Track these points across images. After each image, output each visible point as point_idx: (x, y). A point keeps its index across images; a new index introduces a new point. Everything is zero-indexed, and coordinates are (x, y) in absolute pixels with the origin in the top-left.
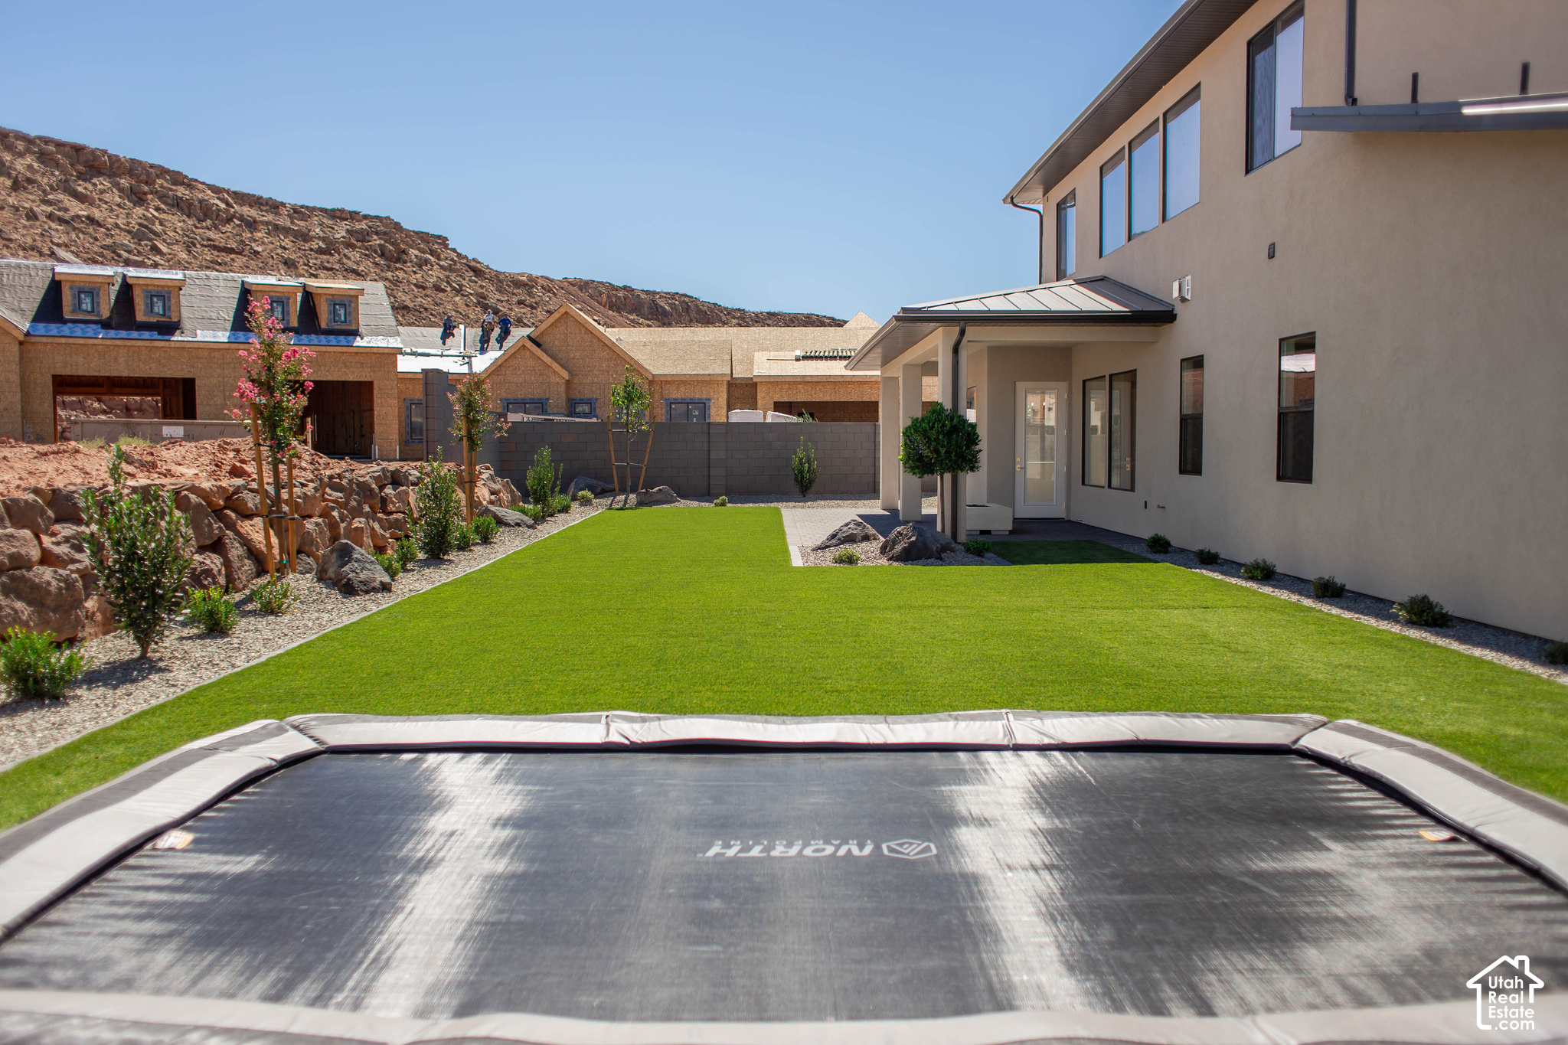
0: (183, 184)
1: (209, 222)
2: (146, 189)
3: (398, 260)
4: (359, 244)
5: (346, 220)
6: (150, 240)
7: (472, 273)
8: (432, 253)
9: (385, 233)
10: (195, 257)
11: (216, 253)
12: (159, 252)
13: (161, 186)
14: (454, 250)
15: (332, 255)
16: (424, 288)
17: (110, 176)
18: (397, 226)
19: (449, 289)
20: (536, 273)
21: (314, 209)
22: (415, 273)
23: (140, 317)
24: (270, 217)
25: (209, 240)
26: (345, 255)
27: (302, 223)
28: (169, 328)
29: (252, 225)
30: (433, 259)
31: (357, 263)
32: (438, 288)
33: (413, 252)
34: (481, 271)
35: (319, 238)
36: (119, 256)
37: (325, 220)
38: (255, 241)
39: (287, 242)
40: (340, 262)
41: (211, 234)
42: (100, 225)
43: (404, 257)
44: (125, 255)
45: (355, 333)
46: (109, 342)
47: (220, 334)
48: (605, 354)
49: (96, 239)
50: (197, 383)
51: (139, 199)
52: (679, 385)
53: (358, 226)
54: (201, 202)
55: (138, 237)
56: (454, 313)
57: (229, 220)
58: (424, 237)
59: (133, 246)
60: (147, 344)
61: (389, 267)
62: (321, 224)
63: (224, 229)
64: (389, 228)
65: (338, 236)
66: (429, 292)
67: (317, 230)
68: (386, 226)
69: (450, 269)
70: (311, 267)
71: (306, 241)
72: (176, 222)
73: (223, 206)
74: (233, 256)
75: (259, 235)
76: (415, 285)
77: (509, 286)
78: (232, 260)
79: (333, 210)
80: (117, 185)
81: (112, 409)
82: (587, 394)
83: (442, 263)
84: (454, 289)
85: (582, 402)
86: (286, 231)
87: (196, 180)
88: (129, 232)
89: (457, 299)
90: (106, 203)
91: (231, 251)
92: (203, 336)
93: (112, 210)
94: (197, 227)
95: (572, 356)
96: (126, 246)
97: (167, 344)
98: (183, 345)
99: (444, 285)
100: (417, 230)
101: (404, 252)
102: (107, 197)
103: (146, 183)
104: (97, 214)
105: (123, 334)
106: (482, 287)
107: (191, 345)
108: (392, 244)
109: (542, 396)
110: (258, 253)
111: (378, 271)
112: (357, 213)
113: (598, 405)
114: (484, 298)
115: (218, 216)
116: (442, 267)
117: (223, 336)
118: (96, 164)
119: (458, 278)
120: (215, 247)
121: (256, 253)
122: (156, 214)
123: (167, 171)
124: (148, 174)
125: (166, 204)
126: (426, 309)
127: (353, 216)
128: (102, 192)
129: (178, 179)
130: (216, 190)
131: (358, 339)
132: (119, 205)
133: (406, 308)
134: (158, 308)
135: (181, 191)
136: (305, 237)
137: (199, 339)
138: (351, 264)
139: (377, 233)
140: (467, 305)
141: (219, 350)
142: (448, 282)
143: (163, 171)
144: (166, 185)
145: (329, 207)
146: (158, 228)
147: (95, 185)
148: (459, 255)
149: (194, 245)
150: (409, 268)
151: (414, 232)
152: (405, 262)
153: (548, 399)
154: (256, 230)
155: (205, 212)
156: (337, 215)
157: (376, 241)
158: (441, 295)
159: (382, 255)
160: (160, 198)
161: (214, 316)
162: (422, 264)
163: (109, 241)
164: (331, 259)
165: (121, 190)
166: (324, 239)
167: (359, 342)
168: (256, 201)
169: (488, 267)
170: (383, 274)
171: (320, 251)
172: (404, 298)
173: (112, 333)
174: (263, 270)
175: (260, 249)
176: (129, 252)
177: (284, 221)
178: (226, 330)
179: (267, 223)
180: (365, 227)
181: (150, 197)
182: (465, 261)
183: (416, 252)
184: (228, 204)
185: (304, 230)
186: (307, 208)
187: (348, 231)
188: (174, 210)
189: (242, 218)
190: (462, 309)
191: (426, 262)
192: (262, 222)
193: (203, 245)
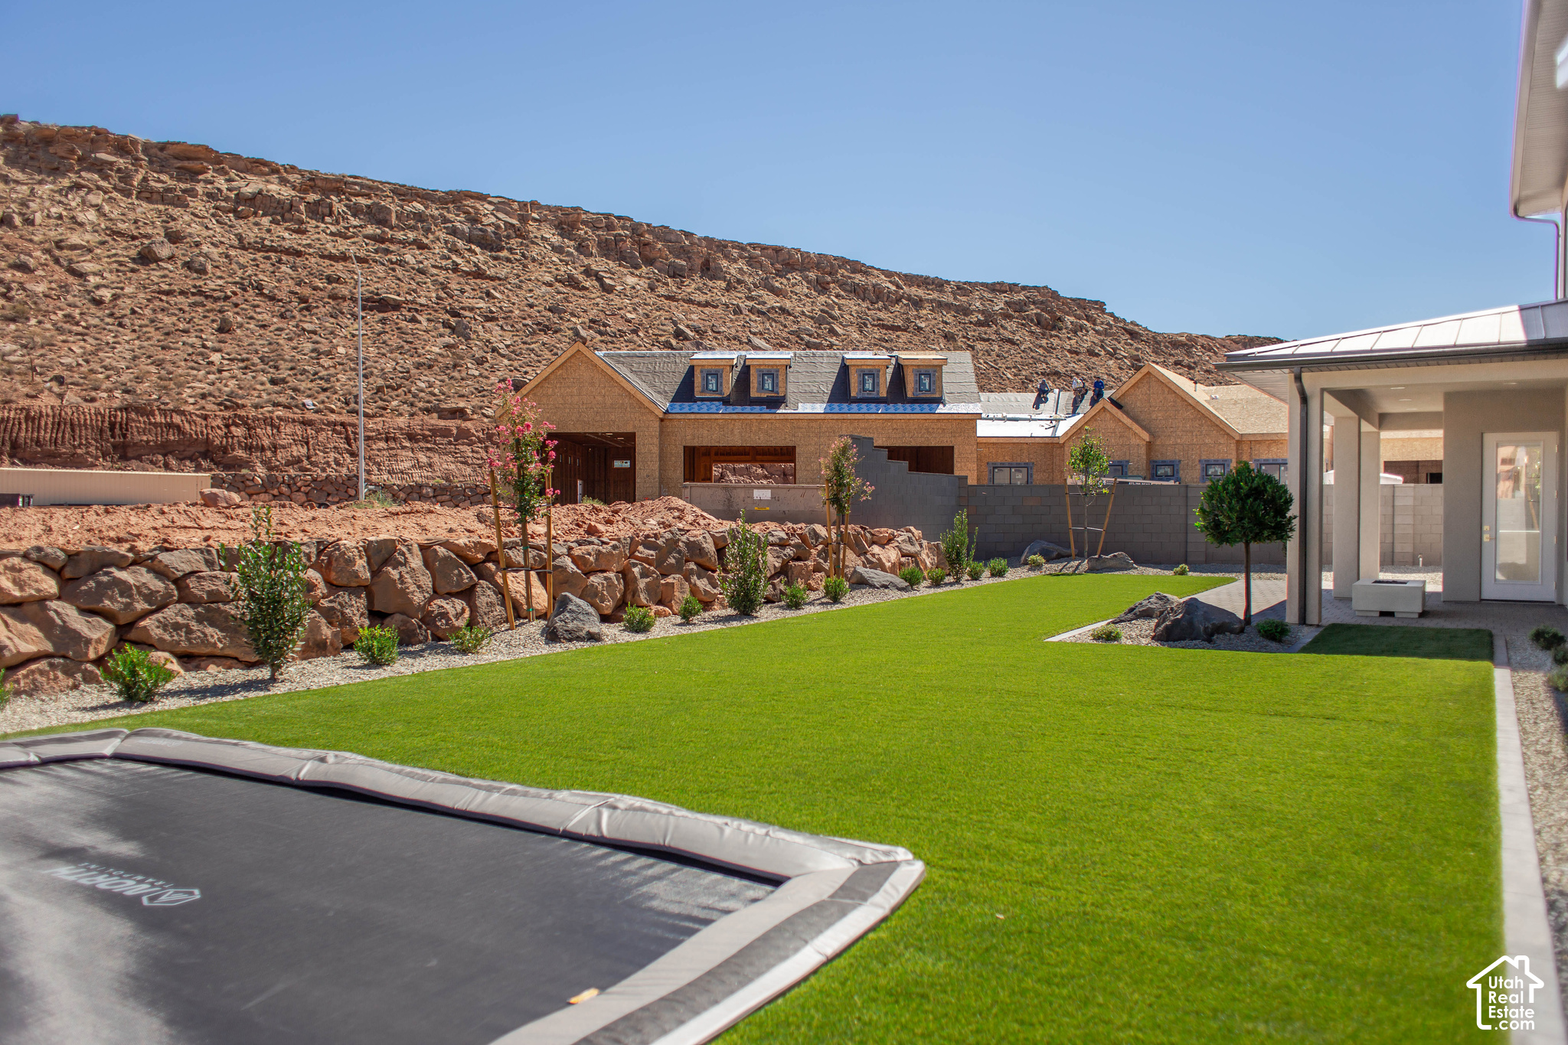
0: (860, 271)
1: (880, 304)
2: (829, 279)
3: (1054, 328)
4: (1017, 314)
5: (1005, 292)
6: (829, 323)
7: (1128, 336)
8: (1088, 318)
9: (1042, 303)
10: (866, 336)
11: (884, 331)
12: (835, 334)
13: (842, 276)
14: (1112, 315)
15: (989, 326)
16: (1077, 353)
17: (801, 272)
18: (1055, 295)
19: (1103, 353)
20: (1195, 332)
21: (976, 284)
22: (1069, 339)
23: (754, 394)
24: (935, 295)
25: (879, 320)
26: (1002, 326)
27: (964, 299)
28: (775, 402)
29: (918, 303)
30: (1088, 325)
31: (1013, 333)
32: (1091, 353)
33: (1069, 319)
34: (1137, 333)
35: (979, 311)
36: (802, 339)
37: (985, 294)
38: (920, 318)
39: (949, 318)
40: (997, 332)
41: (881, 315)
42: (790, 314)
43: (1060, 324)
44: (807, 338)
45: (939, 401)
46: (727, 417)
47: (818, 405)
48: (1189, 414)
49: (785, 326)
50: (797, 450)
51: (822, 287)
52: (1269, 445)
53: (1016, 298)
54: (874, 286)
55: (819, 321)
56: (1105, 377)
57: (898, 301)
58: (1081, 303)
59: (814, 330)
60: (757, 417)
61: (1043, 334)
62: (982, 298)
63: (894, 309)
64: (1046, 298)
65: (997, 308)
66: (1082, 357)
67: (978, 304)
68: (1043, 295)
69: (1106, 333)
70: (969, 339)
71: (966, 315)
72: (853, 306)
73: (894, 288)
74: (898, 333)
75: (924, 312)
76: (1069, 351)
77: (1167, 347)
78: (898, 336)
79: (994, 284)
80: (806, 278)
81: (772, 474)
82: (1169, 456)
83: (1097, 328)
84: (1108, 352)
85: (1165, 464)
86: (948, 306)
87: (873, 267)
88: (812, 318)
89: (1111, 362)
90: (796, 294)
91: (898, 329)
92: (804, 408)
93: (800, 300)
94: (869, 309)
95: (1154, 416)
96: (808, 330)
97: (773, 416)
98: (786, 416)
99: (1097, 349)
100: (1074, 297)
101: (1059, 319)
102: (798, 289)
103: (830, 274)
104: (788, 305)
105: (739, 409)
106: (1137, 349)
107: (793, 417)
108: (1048, 312)
109: (1121, 459)
110: (921, 329)
111: (1033, 339)
112: (1016, 285)
113: (1181, 466)
114: (1139, 360)
115: (888, 297)
116: (1097, 332)
117: (820, 408)
118: (791, 262)
119: (1114, 342)
120: (884, 327)
121: (920, 329)
122: (836, 300)
123: (848, 262)
124: (832, 266)
125: (845, 290)
126: (1077, 374)
127: (1013, 288)
128: (794, 285)
129: (857, 267)
130: (888, 274)
131: (941, 406)
132: (806, 295)
133: (1057, 373)
134: (768, 385)
135: (858, 278)
136: (966, 311)
137: (799, 411)
138: (1007, 334)
139: (1034, 303)
140: (1121, 368)
141: (816, 420)
142: (1102, 347)
143: (844, 262)
144: (846, 274)
145: (990, 281)
146: (837, 312)
147: (789, 279)
148: (1116, 319)
149: (866, 325)
150: (1064, 334)
151: (1071, 299)
152: (1060, 329)
153: (1128, 462)
154: (922, 307)
155: (876, 296)
156: (996, 288)
157: (1033, 310)
158: (1094, 359)
159: (1038, 324)
160: (840, 286)
161: (815, 390)
162: (1077, 329)
163: (795, 327)
164: (989, 330)
165: (808, 282)
166: (983, 312)
167: (941, 409)
168: (924, 282)
169: (1146, 329)
170: (1038, 342)
171: (979, 324)
172: (1056, 364)
173: (730, 409)
174: (925, 346)
175: (923, 325)
176: (810, 336)
177: (947, 298)
178: (823, 402)
179: (932, 301)
180: (1022, 298)
181: (832, 285)
182: (1122, 325)
183: (1072, 319)
184: (898, 286)
185: (965, 305)
186: (970, 283)
187: (1006, 303)
188: (852, 295)
189: (909, 298)
190: (1115, 372)
191: (1081, 328)
192: (927, 300)
193: (873, 325)
